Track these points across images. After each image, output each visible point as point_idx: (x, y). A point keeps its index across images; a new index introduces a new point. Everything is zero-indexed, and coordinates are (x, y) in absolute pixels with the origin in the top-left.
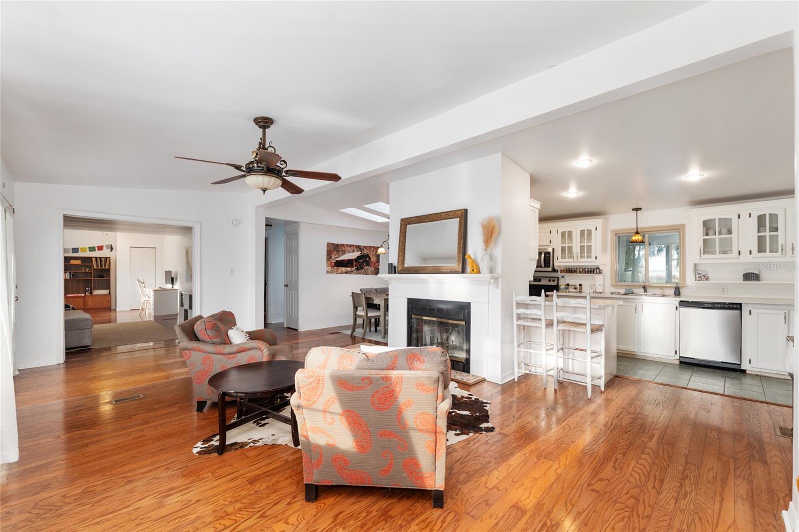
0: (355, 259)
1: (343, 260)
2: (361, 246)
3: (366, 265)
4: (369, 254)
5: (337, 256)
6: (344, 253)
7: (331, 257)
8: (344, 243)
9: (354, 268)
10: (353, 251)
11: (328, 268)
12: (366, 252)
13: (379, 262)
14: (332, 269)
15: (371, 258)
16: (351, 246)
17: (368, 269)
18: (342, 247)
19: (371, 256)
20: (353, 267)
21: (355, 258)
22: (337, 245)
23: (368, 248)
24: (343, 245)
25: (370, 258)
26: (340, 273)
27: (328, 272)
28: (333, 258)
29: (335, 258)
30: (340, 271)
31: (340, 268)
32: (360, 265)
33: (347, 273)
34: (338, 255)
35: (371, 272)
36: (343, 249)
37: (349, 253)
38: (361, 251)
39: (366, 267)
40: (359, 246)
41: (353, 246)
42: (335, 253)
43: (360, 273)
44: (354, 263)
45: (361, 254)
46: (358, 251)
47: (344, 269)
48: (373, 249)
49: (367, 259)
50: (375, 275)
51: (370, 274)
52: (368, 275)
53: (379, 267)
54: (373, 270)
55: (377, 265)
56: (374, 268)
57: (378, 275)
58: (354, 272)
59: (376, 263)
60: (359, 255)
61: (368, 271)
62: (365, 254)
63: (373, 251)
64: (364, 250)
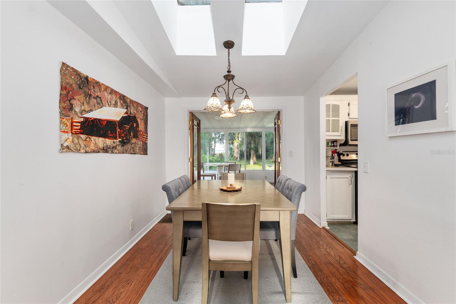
0: (119, 122)
1: (99, 120)
2: (127, 98)
3: (134, 137)
4: (136, 116)
5: (86, 107)
6: (100, 104)
7: (71, 108)
8: (102, 81)
9: (117, 141)
10: (116, 105)
11: (65, 136)
12: (133, 111)
13: (147, 133)
14: (76, 141)
15: (139, 122)
16: (113, 92)
17: (135, 143)
18: (97, 89)
19: (139, 120)
20: (116, 139)
21: (119, 119)
22: (87, 78)
23: (135, 105)
24: (97, 83)
25: (138, 125)
26: (94, 152)
27: (65, 149)
28: (77, 109)
29: (82, 112)
30: (92, 146)
31: (93, 138)
33: (105, 150)
34: (88, 103)
35: (138, 149)
36: (99, 94)
37: (109, 106)
38: (127, 108)
39: (134, 141)
40: (124, 96)
41: (116, 93)
42: (81, 97)
43: (126, 152)
44: (118, 130)
45: (126, 113)
46: (122, 106)
47: (100, 142)
49: (135, 125)
50: (143, 154)
51: (138, 154)
52: (136, 154)
53: (148, 142)
54: (141, 146)
55: (145, 138)
56: (143, 143)
57: (147, 154)
58: (118, 148)
59: (144, 134)
60: (125, 114)
61: (135, 148)
62: (132, 115)
63: (141, 112)
64: (130, 106)
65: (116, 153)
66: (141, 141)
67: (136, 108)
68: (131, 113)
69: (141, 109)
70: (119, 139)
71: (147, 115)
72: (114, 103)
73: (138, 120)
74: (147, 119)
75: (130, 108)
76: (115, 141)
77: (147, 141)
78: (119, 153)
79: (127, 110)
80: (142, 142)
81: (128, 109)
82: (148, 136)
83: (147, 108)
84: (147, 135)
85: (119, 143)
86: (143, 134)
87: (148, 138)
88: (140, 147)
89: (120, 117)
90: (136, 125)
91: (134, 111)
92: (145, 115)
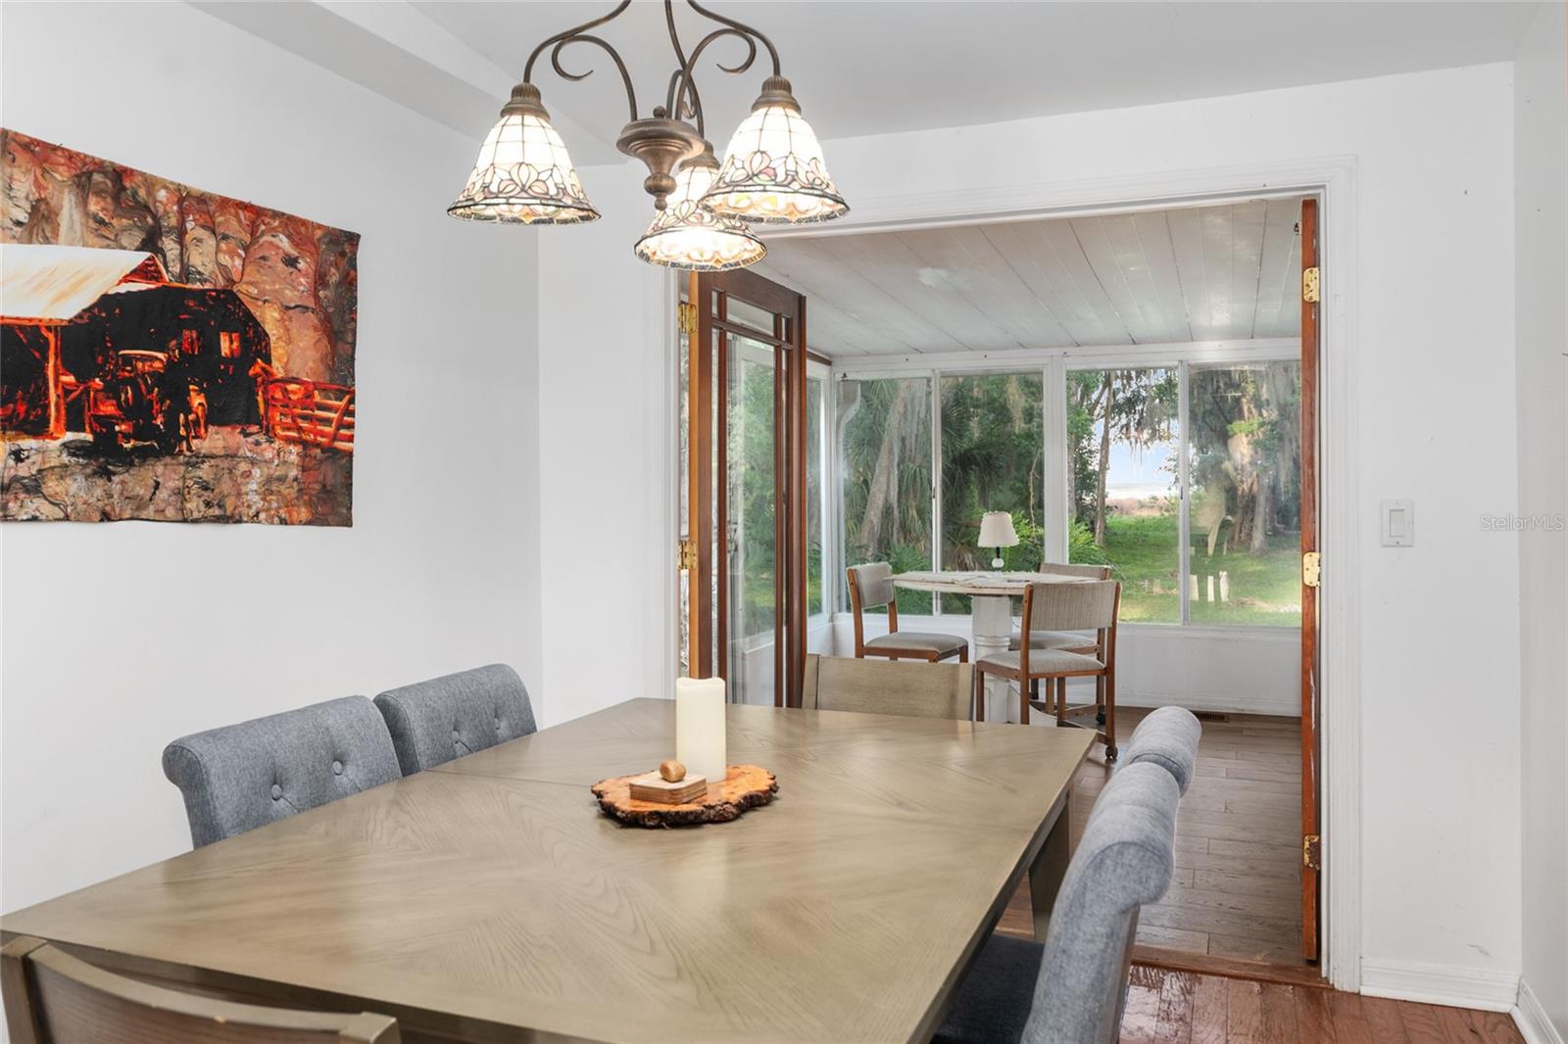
0: (65, 329)
2: (151, 183)
3: (217, 416)
4: (245, 290)
9: (50, 449)
10: (38, 229)
12: (208, 258)
13: (347, 392)
15: (272, 329)
17: (231, 456)
19: (269, 319)
20: (39, 429)
21: (67, 310)
23: (232, 225)
25: (255, 342)
32: (138, 412)
35: (268, 488)
38: (151, 243)
39: (215, 440)
43: (139, 509)
44: (57, 380)
45: (141, 272)
46: (101, 231)
48: (284, 242)
49: (226, 345)
50: (309, 523)
51: (255, 518)
52: (239, 521)
53: (358, 447)
54: (293, 473)
55: (327, 421)
56: (303, 456)
57: (347, 522)
58: (52, 486)
59: (318, 398)
60: (126, 279)
61: (226, 486)
62: (198, 286)
63: (291, 262)
64: (181, 233)
65: (35, 519)
66: (289, 440)
67: (247, 239)
68: (186, 273)
69: (295, 244)
70: (69, 436)
71: (349, 283)
72: (23, 217)
73: (257, 314)
74: (353, 301)
75: (181, 242)
76: (28, 443)
77: (351, 439)
78: (67, 518)
79: (148, 254)
80: (294, 449)
81: (159, 251)
82: (359, 406)
83: (353, 239)
84: (352, 401)
85: (66, 458)
86: (310, 396)
87: (358, 420)
88: (282, 479)
89: (86, 298)
90: (244, 341)
91: (224, 259)
92: (334, 277)
